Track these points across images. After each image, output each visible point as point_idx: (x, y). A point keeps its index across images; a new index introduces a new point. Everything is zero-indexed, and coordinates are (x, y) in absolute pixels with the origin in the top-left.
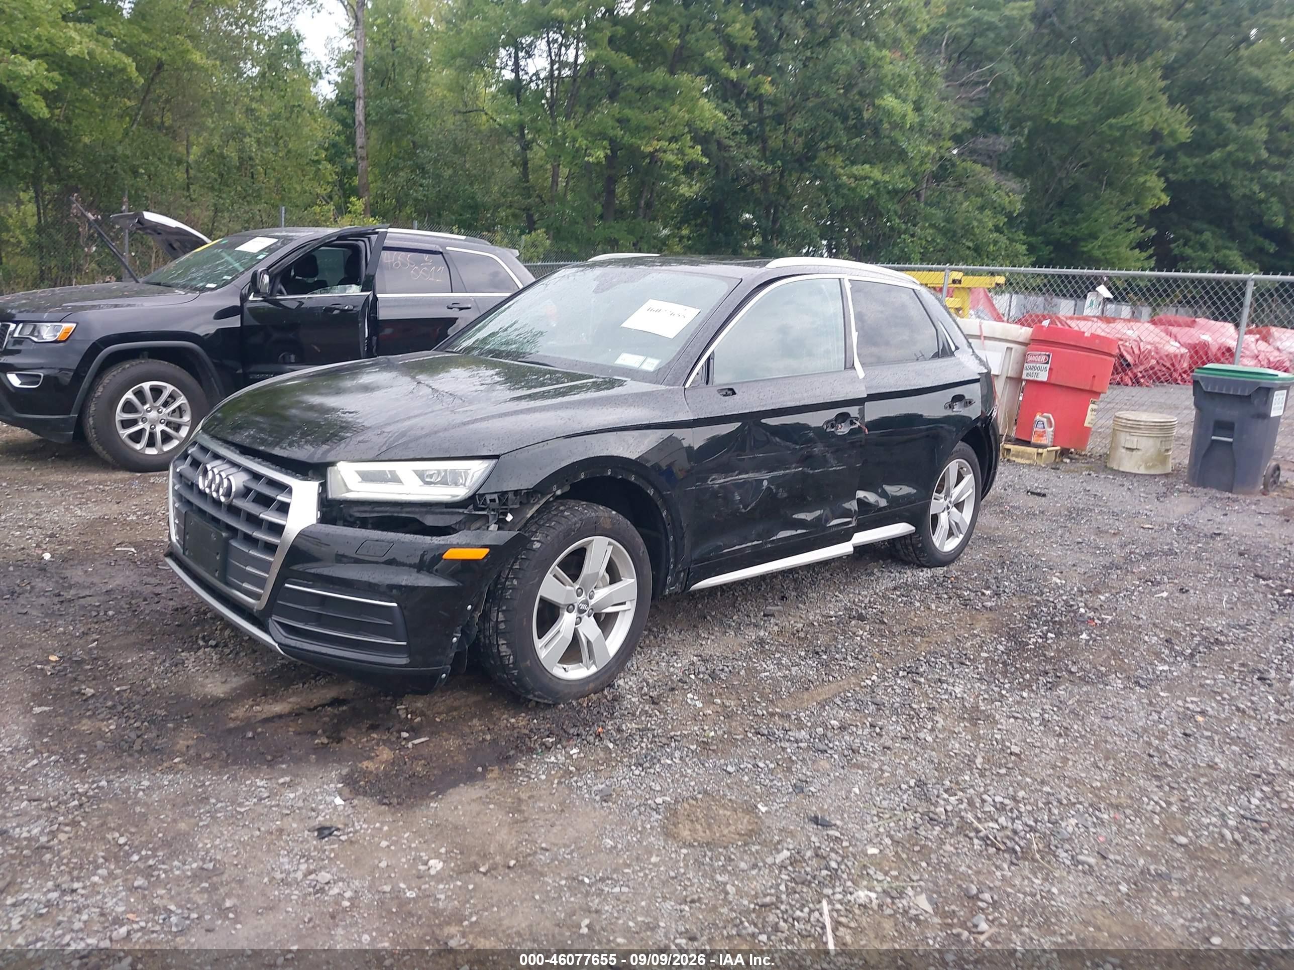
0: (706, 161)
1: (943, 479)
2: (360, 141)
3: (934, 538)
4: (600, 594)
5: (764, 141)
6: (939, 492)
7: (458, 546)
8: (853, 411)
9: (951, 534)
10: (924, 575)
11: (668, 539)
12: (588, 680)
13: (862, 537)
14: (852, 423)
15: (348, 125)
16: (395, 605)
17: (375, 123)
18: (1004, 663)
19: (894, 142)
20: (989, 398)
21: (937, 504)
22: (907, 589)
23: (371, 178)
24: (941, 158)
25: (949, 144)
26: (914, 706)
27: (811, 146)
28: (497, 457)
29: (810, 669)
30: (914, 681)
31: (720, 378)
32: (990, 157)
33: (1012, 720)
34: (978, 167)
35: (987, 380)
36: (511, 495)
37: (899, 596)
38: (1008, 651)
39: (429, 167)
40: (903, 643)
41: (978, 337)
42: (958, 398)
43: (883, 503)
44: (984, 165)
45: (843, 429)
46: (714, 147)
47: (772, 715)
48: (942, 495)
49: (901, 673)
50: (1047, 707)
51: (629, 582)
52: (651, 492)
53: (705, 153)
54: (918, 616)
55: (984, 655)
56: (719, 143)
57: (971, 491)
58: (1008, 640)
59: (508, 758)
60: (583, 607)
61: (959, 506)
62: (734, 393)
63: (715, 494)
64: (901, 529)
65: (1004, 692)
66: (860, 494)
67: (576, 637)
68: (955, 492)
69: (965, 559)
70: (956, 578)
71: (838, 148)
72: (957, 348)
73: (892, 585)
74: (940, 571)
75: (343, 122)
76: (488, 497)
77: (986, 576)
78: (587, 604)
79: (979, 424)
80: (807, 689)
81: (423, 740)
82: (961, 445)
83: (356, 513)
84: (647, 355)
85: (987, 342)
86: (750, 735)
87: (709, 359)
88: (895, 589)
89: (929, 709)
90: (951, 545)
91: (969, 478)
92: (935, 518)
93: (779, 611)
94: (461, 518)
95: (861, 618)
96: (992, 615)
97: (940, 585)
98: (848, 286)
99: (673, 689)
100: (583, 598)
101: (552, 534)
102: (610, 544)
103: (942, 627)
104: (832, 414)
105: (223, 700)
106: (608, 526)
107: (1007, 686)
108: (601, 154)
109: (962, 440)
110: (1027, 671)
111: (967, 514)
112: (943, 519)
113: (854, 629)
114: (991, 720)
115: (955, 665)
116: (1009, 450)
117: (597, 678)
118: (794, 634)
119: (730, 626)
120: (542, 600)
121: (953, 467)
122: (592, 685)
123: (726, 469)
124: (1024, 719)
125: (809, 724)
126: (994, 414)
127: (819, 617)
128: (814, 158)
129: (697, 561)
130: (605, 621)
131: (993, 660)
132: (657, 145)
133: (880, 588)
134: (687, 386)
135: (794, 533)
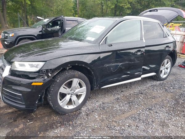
0: (130, 7)
1: (164, 63)
2: (78, 6)
3: (161, 75)
4: (77, 91)
5: (141, 3)
6: (162, 66)
7: (35, 82)
8: (142, 49)
9: (165, 74)
10: (159, 82)
11: (94, 78)
12: (74, 109)
13: (143, 76)
14: (141, 52)
15: (76, 4)
16: (21, 95)
17: (80, 4)
18: (173, 108)
19: (163, 2)
20: (175, 46)
21: (162, 68)
22: (153, 86)
23: (79, 12)
24: (172, 5)
25: (173, 2)
26: (148, 120)
27: (149, 4)
28: (46, 61)
29: (126, 108)
30: (150, 112)
31: (109, 42)
32: (181, 4)
33: (173, 126)
34: (179, 6)
35: (174, 43)
36: (49, 70)
37: (151, 88)
38: (175, 104)
39: (88, 10)
40: (150, 101)
41: (175, 34)
42: (167, 46)
43: (149, 69)
44: (180, 5)
45: (139, 53)
46: (132, 5)
47: (113, 121)
48: (163, 66)
49: (147, 110)
50: (183, 123)
51: (84, 88)
52: (89, 68)
53: (130, 6)
54: (155, 93)
55: (169, 105)
56: (133, 4)
57: (170, 66)
58: (175, 101)
59: (47, 130)
60: (72, 93)
61: (167, 69)
62: (112, 46)
63: (106, 68)
64: (153, 74)
65: (172, 117)
66: (144, 67)
67: (70, 99)
68: (166, 66)
69: (168, 79)
70: (165, 84)
71: (153, 4)
72: (168, 36)
73: (150, 85)
74: (162, 82)
75: (75, 3)
76: (43, 71)
77: (172, 83)
78: (73, 93)
79: (172, 52)
80: (124, 113)
81: (32, 123)
82: (168, 56)
83: (17, 73)
84: (93, 37)
85: (177, 35)
86: (105, 127)
87: (106, 38)
88: (151, 86)
89: (152, 121)
90: (165, 76)
91: (169, 63)
92: (161, 71)
93: (125, 91)
94: (37, 75)
95: (142, 94)
96: (172, 94)
97: (161, 85)
98: (142, 22)
99: (93, 112)
100: (72, 91)
101: (62, 78)
102: (78, 80)
103: (160, 97)
104: (137, 50)
105: (2, 108)
106: (77, 76)
107: (173, 115)
108: (113, 6)
109: (168, 55)
110: (179, 111)
111: (169, 70)
112: (163, 72)
113: (140, 97)
114: (167, 126)
115: (161, 108)
116: (180, 55)
117: (76, 108)
118: (126, 97)
119: (113, 94)
120: (60, 93)
121: (166, 61)
122: (75, 110)
123: (109, 63)
124: (176, 126)
125: (121, 125)
126: (176, 50)
127: (133, 93)
128: (149, 6)
129: (101, 83)
130: (78, 96)
131: (170, 107)
132: (122, 4)
133: (148, 86)
134: (100, 44)
135: (126, 76)
